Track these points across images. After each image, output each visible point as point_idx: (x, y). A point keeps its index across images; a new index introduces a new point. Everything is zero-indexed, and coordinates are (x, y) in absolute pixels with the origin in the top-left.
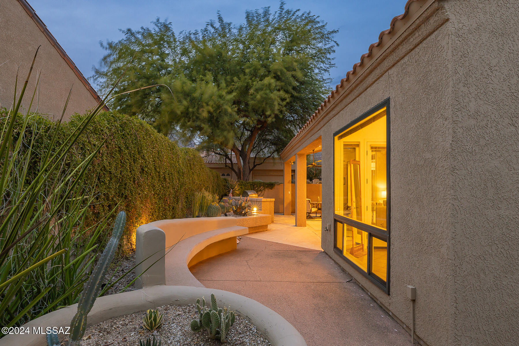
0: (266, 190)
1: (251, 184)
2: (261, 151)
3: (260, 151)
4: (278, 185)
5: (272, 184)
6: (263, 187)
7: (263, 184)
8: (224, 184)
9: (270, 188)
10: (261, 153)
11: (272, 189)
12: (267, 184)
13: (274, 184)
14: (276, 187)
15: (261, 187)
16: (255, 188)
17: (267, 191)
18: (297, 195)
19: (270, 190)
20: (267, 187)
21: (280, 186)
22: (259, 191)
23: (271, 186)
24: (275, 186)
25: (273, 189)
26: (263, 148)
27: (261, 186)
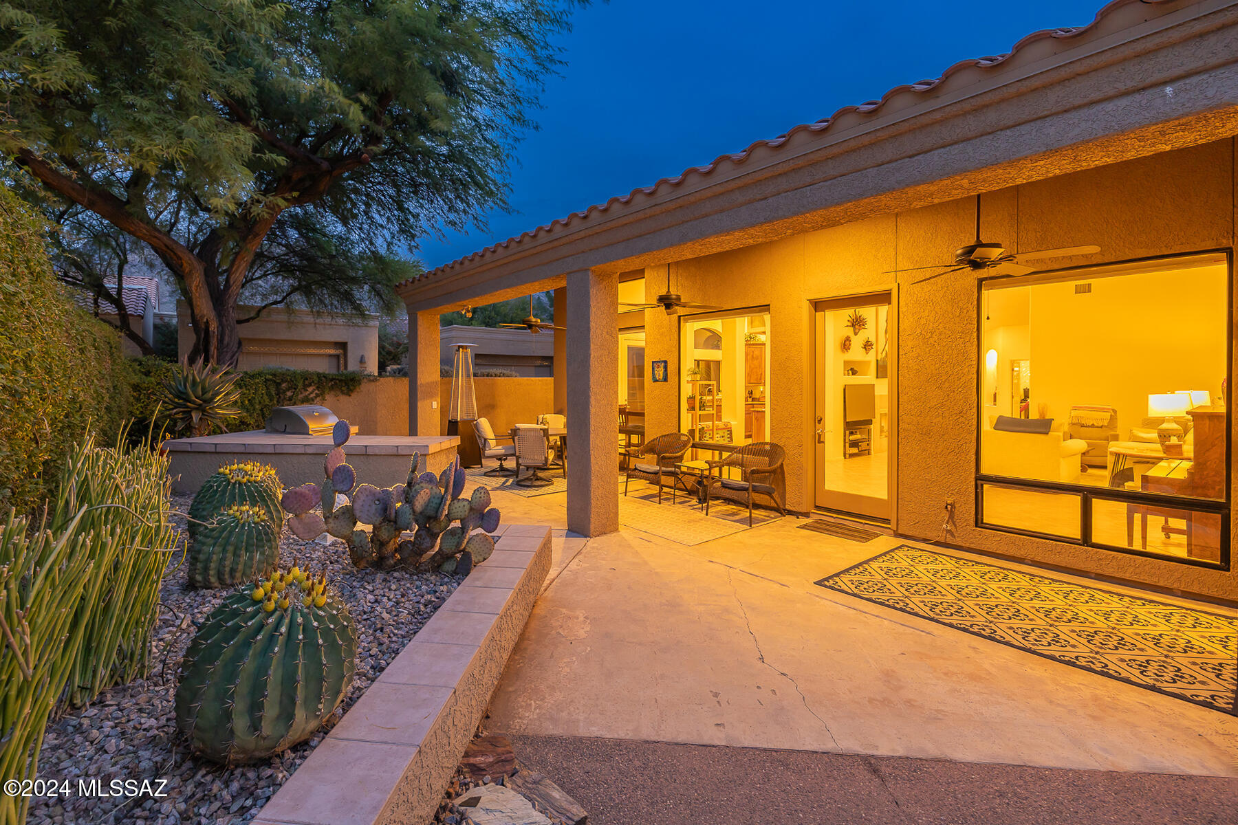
0: (329, 397)
1: (268, 380)
4: (373, 381)
5: (353, 380)
6: (318, 388)
7: (315, 377)
8: (136, 379)
9: (343, 393)
11: (349, 395)
12: (333, 379)
14: (365, 387)
15: (310, 389)
16: (284, 392)
17: (332, 402)
18: (592, 422)
19: (343, 398)
20: (331, 388)
22: (302, 402)
23: (347, 384)
24: (363, 385)
25: (354, 395)
27: (310, 385)
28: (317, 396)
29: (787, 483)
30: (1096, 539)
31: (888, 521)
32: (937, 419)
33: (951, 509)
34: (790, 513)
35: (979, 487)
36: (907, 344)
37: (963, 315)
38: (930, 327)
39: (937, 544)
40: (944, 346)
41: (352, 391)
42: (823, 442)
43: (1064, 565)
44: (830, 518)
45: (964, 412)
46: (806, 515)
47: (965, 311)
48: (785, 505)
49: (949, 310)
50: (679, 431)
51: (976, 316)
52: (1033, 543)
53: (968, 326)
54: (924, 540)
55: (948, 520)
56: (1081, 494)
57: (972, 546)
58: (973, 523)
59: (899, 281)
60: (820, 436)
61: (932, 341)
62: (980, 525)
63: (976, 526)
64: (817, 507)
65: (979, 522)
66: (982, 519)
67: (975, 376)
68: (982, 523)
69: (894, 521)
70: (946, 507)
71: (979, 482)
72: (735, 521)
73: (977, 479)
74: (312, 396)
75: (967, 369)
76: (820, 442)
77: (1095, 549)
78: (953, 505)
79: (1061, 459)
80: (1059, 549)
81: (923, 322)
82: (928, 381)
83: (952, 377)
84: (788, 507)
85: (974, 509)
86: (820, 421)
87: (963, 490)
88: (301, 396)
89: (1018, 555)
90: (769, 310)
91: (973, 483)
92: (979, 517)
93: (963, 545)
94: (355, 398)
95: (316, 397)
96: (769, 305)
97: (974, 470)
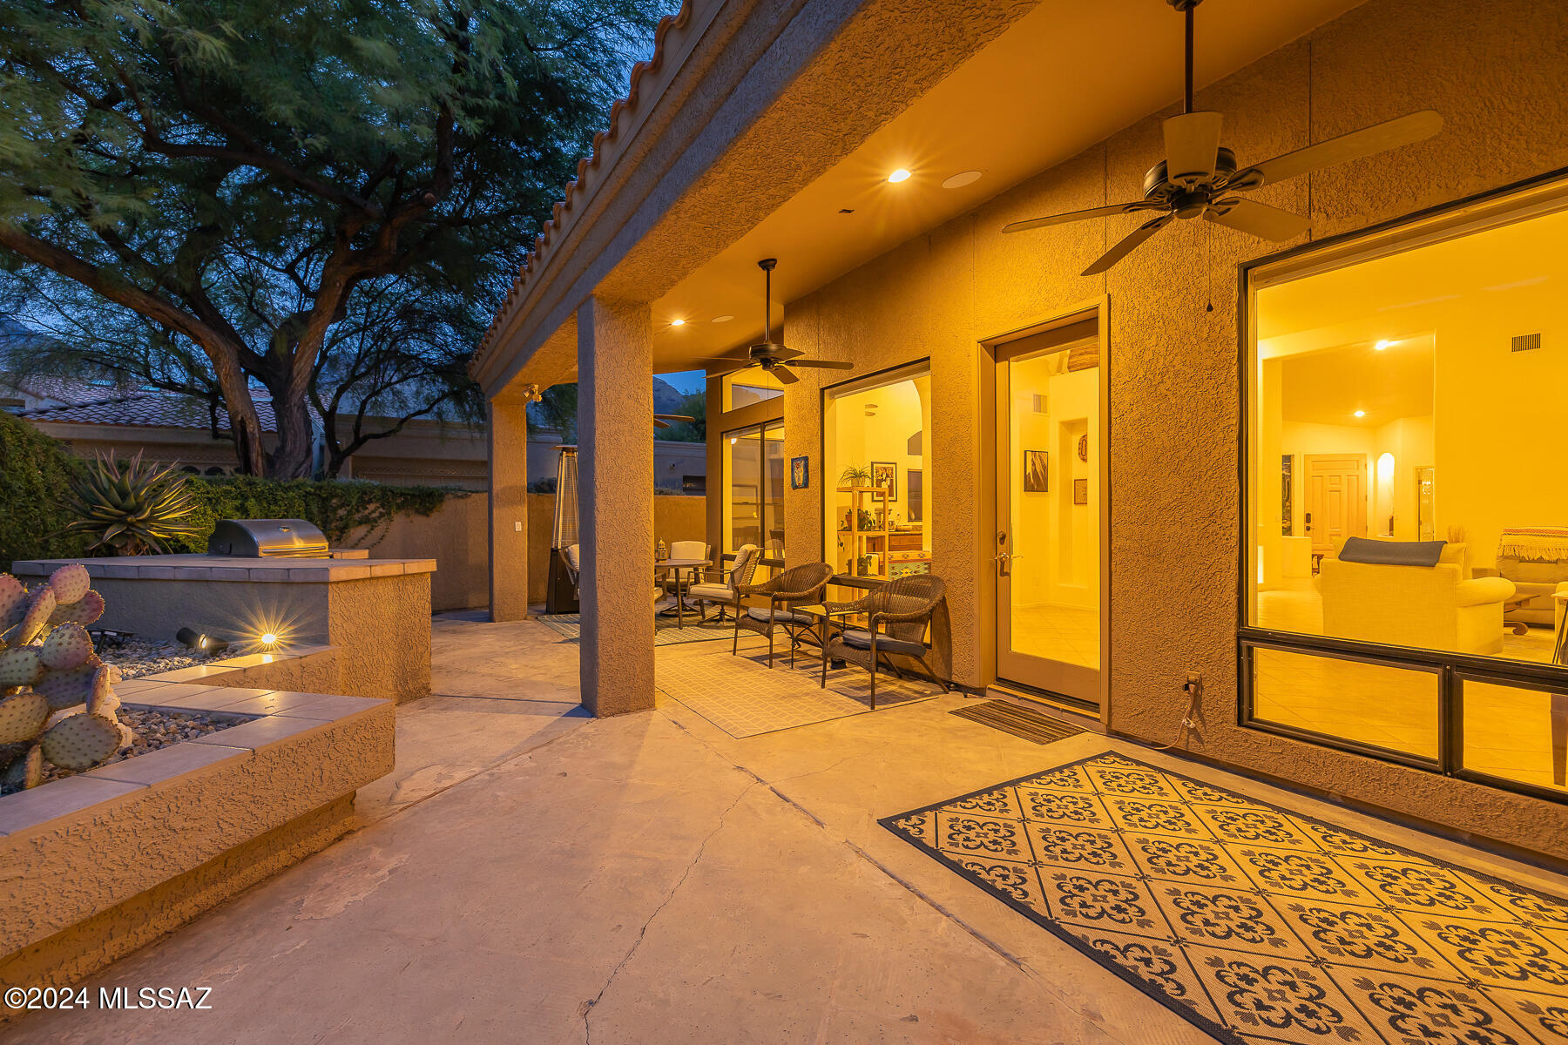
0: (399, 519)
1: (308, 493)
2: (388, 389)
3: (382, 388)
4: (462, 497)
5: (430, 495)
6: (383, 506)
7: (378, 493)
9: (417, 512)
10: (387, 396)
11: (428, 516)
12: (402, 494)
13: (441, 495)
14: (449, 505)
15: (372, 507)
16: (335, 510)
17: (400, 524)
19: (419, 520)
20: (399, 507)
21: (469, 500)
22: (360, 523)
23: (425, 501)
24: (445, 503)
25: (434, 515)
26: (393, 381)
27: (370, 501)
28: (382, 515)
29: (954, 640)
30: (1470, 762)
31: (1095, 706)
32: (1173, 528)
33: (1196, 691)
34: (959, 688)
35: (1244, 653)
36: (1124, 399)
37: (1213, 335)
38: (1160, 365)
39: (1173, 752)
40: (1183, 397)
41: (431, 510)
42: (1008, 574)
43: (1405, 810)
44: (1014, 698)
45: (1218, 513)
46: (980, 692)
47: (1218, 329)
48: (950, 674)
49: (1191, 329)
50: (823, 560)
51: (1235, 335)
52: (1342, 762)
53: (1224, 354)
54: (1153, 745)
55: (1191, 712)
56: (1440, 670)
57: (1233, 761)
58: (1233, 717)
59: (1110, 291)
60: (1003, 563)
61: (1162, 388)
62: (1246, 722)
63: (1240, 724)
64: (1000, 681)
65: (1245, 715)
66: (1251, 713)
67: (1235, 446)
68: (1251, 718)
69: (1104, 707)
70: (1187, 687)
71: (1245, 643)
72: (856, 699)
73: (1239, 638)
74: (374, 515)
75: (1221, 435)
76: (1004, 574)
77: (1470, 785)
78: (1199, 684)
79: (1460, 610)
80: (1394, 778)
81: (1148, 356)
82: (1157, 461)
83: (1195, 452)
84: (955, 679)
85: (1234, 692)
86: (1003, 538)
87: (1216, 655)
88: (357, 516)
89: (1314, 783)
90: (928, 368)
91: (1233, 644)
92: (1245, 706)
93: (1217, 757)
94: (435, 519)
95: (380, 518)
96: (928, 358)
97: (1234, 620)
